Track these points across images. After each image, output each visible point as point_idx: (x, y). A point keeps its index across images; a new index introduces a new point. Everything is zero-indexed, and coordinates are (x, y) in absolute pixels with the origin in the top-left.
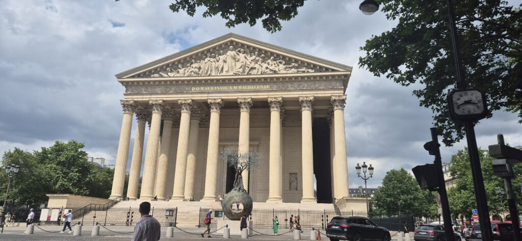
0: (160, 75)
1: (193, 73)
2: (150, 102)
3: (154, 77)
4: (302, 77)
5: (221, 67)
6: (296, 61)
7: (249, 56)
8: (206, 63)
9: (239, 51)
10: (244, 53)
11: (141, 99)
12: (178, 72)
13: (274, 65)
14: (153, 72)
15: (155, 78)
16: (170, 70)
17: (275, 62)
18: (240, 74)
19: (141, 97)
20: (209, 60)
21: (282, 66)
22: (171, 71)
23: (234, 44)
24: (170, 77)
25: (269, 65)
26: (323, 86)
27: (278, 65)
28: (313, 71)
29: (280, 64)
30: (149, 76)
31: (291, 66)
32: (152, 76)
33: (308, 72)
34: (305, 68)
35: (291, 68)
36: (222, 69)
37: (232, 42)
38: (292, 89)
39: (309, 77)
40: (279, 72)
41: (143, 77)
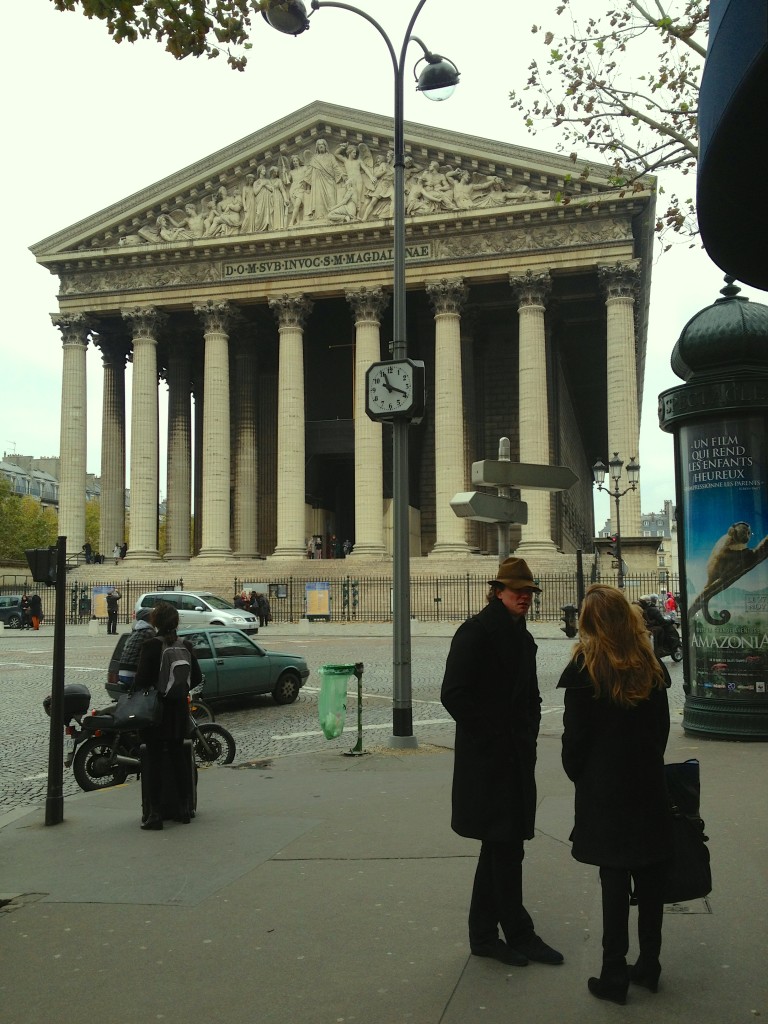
0: (141, 237)
1: (223, 226)
2: (124, 314)
3: (126, 246)
4: (518, 216)
5: (297, 203)
6: (500, 168)
7: (371, 164)
8: (255, 196)
9: (344, 153)
10: (356, 158)
11: (99, 308)
12: (186, 226)
13: (438, 187)
14: (121, 229)
15: (130, 246)
16: (164, 223)
17: (442, 177)
18: (348, 218)
19: (99, 300)
20: (264, 186)
21: (461, 189)
22: (169, 225)
23: (328, 130)
24: (165, 241)
25: (424, 186)
26: (576, 238)
27: (452, 186)
28: (548, 196)
30: (113, 243)
31: (485, 185)
32: (121, 242)
33: (533, 199)
34: (525, 187)
35: (487, 190)
36: (301, 207)
37: (321, 126)
38: (489, 251)
39: (535, 214)
40: (452, 206)
41: (97, 247)
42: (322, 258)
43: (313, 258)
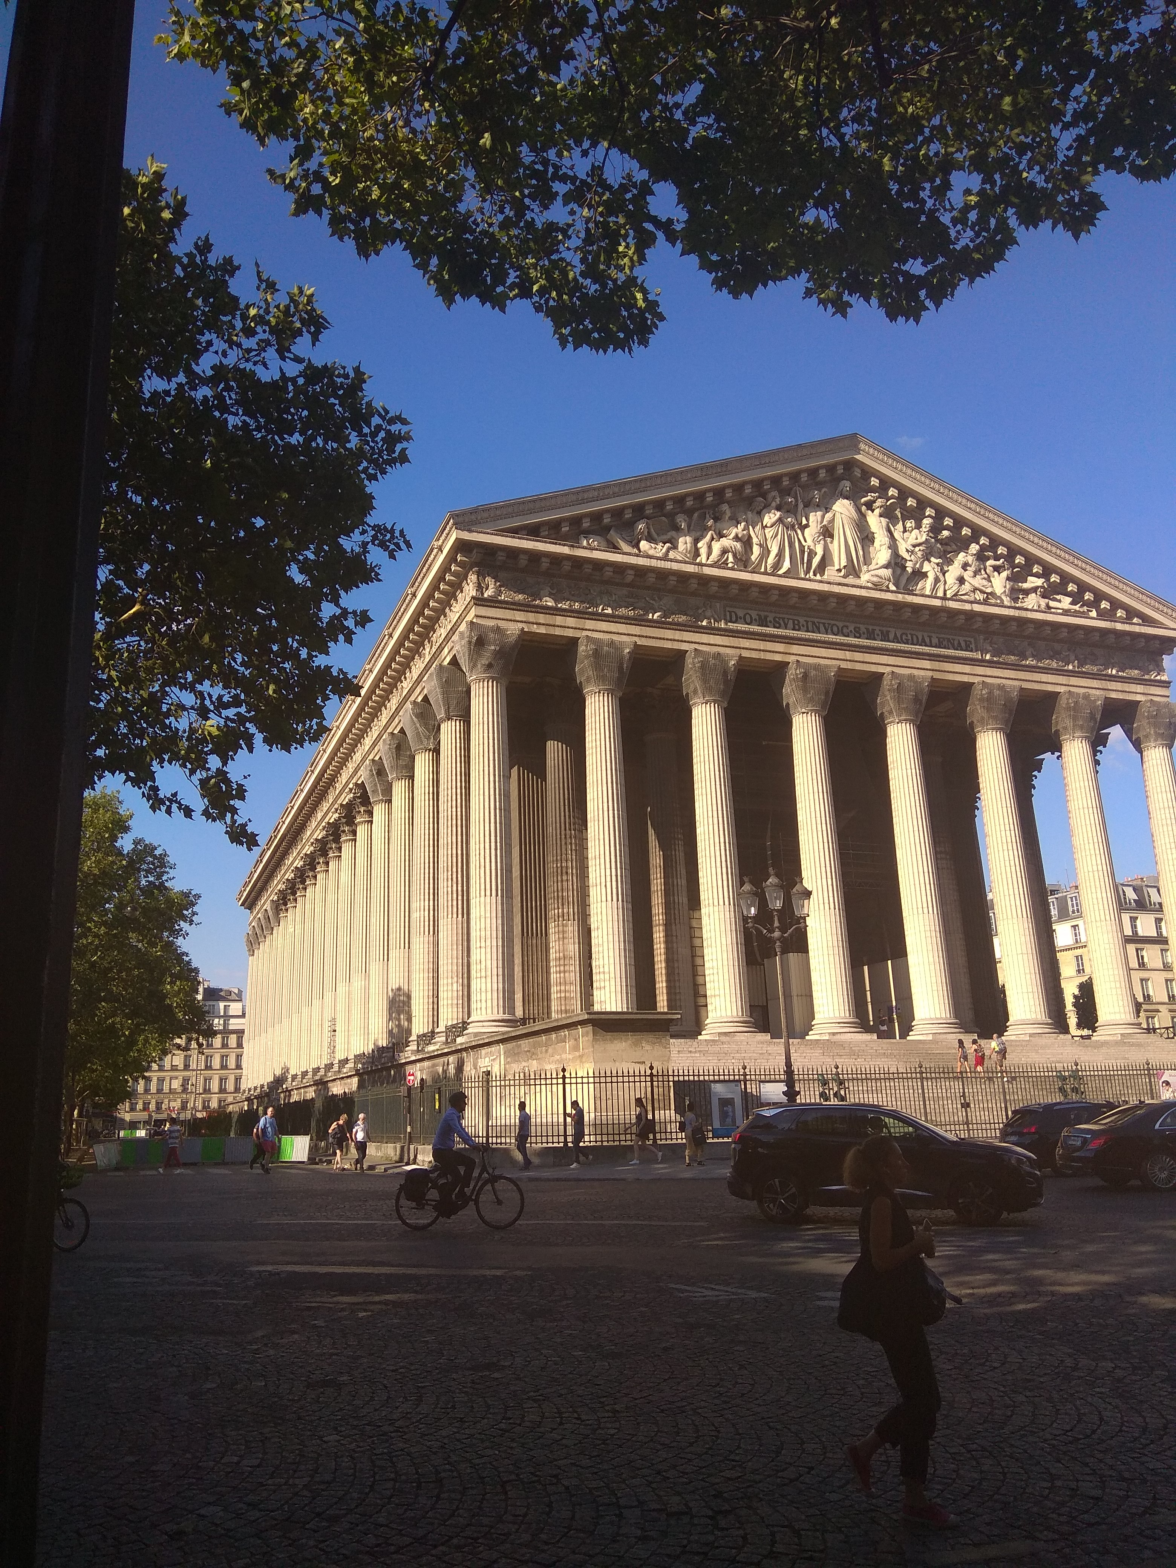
0: (610, 541)
3: (591, 546)
5: (818, 552)
6: (1048, 570)
7: (901, 528)
8: (767, 528)
9: (869, 505)
10: (883, 516)
12: (674, 543)
13: (982, 574)
14: (586, 524)
15: (596, 549)
16: (645, 532)
17: (983, 564)
19: (542, 618)
20: (778, 519)
21: (1002, 583)
22: (651, 537)
23: (858, 473)
24: (652, 556)
25: (966, 570)
27: (991, 578)
28: (1095, 613)
29: (996, 573)
30: (574, 540)
31: (1026, 586)
32: (584, 541)
33: (1077, 613)
34: (1068, 599)
35: (1028, 592)
36: (823, 557)
37: (851, 465)
38: (1034, 662)
40: (996, 600)
41: (552, 539)
42: (851, 628)
43: (840, 624)
